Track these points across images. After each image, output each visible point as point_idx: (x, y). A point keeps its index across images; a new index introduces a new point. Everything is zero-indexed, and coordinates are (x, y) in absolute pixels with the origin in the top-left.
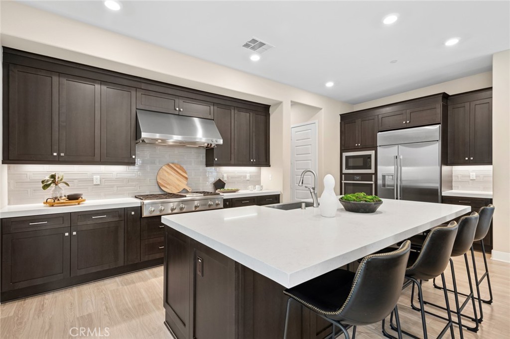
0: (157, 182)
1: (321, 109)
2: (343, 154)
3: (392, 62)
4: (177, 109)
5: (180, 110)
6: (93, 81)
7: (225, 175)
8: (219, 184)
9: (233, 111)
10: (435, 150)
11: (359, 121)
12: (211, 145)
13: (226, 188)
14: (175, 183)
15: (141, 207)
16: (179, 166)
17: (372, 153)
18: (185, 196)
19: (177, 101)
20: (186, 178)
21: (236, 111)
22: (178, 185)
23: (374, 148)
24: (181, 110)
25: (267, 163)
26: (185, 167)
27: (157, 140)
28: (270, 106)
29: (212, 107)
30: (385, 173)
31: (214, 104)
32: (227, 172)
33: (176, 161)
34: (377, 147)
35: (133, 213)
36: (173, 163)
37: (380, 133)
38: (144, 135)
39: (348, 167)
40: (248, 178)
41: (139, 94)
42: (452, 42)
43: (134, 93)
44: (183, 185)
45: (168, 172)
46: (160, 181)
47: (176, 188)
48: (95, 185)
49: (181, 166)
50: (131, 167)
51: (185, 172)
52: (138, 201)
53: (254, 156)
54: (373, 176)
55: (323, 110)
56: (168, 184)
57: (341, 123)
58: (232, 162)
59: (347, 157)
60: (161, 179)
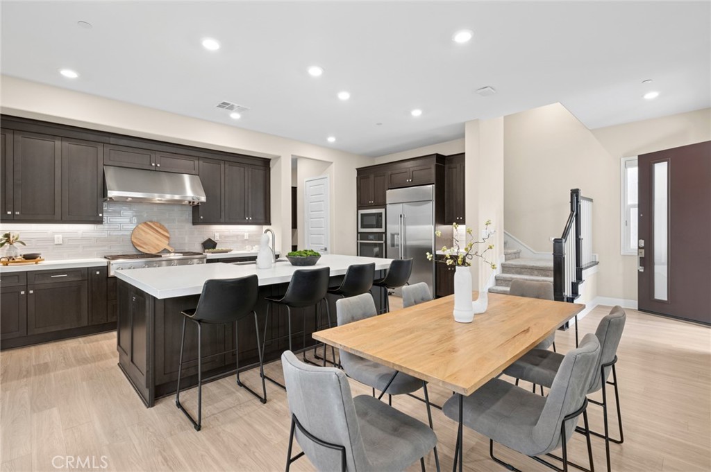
0: (132, 242)
1: (332, 163)
2: (359, 211)
3: (378, 124)
4: (153, 164)
5: (156, 166)
6: (54, 136)
7: (217, 234)
8: (210, 244)
9: (222, 165)
10: (429, 209)
11: (372, 177)
12: (193, 202)
13: (218, 248)
14: (153, 242)
15: (107, 266)
16: (158, 225)
17: (382, 211)
18: (161, 256)
19: (153, 156)
20: (168, 238)
21: (227, 166)
22: (158, 245)
23: (384, 205)
24: (159, 165)
25: (268, 222)
26: (166, 225)
27: (127, 198)
28: (270, 159)
29: (196, 162)
30: (393, 232)
31: (199, 158)
32: (218, 231)
33: (155, 219)
34: (386, 205)
35: (98, 273)
36: (151, 222)
37: (389, 190)
38: (112, 194)
39: (363, 226)
40: (246, 237)
41: (107, 149)
42: (416, 113)
43: (100, 148)
44: (164, 244)
45: (145, 231)
46: (135, 241)
47: (155, 248)
48: (56, 244)
49: (160, 224)
50: (100, 226)
51: (167, 231)
52: (106, 260)
53: (250, 214)
54: (384, 235)
55: (334, 163)
56: (145, 244)
57: (357, 178)
58: (222, 220)
59: (362, 214)
60: (136, 238)
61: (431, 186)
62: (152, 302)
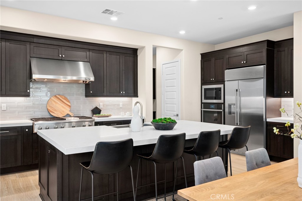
0: (48, 109)
1: (182, 50)
2: (203, 86)
3: (219, 19)
4: (60, 56)
5: (62, 56)
7: (101, 104)
8: (96, 111)
9: (105, 55)
10: (261, 84)
11: (213, 60)
12: (86, 81)
13: (101, 114)
14: (60, 109)
15: (33, 126)
16: (64, 97)
17: (221, 86)
18: (65, 119)
19: (60, 49)
20: (70, 106)
21: (108, 55)
22: (63, 111)
23: (223, 82)
24: (64, 56)
25: (136, 95)
26: (68, 98)
27: (44, 79)
28: (137, 49)
29: (88, 53)
30: (230, 103)
31: (89, 50)
32: (101, 102)
33: (61, 93)
34: (225, 81)
35: (27, 130)
36: (59, 95)
37: (227, 70)
38: (35, 76)
39: (206, 98)
40: (121, 106)
41: (32, 46)
42: (252, 8)
43: (28, 46)
44: (67, 111)
45: (55, 102)
46: (49, 108)
47: (61, 113)
48: (3, 111)
49: (65, 97)
50: (28, 98)
51: (69, 101)
52: (32, 122)
53: (124, 89)
54: (223, 105)
55: (183, 50)
56: (55, 110)
57: (201, 60)
58: (105, 94)
59: (205, 89)
60: (50, 106)
61: (263, 66)
62: (61, 156)
